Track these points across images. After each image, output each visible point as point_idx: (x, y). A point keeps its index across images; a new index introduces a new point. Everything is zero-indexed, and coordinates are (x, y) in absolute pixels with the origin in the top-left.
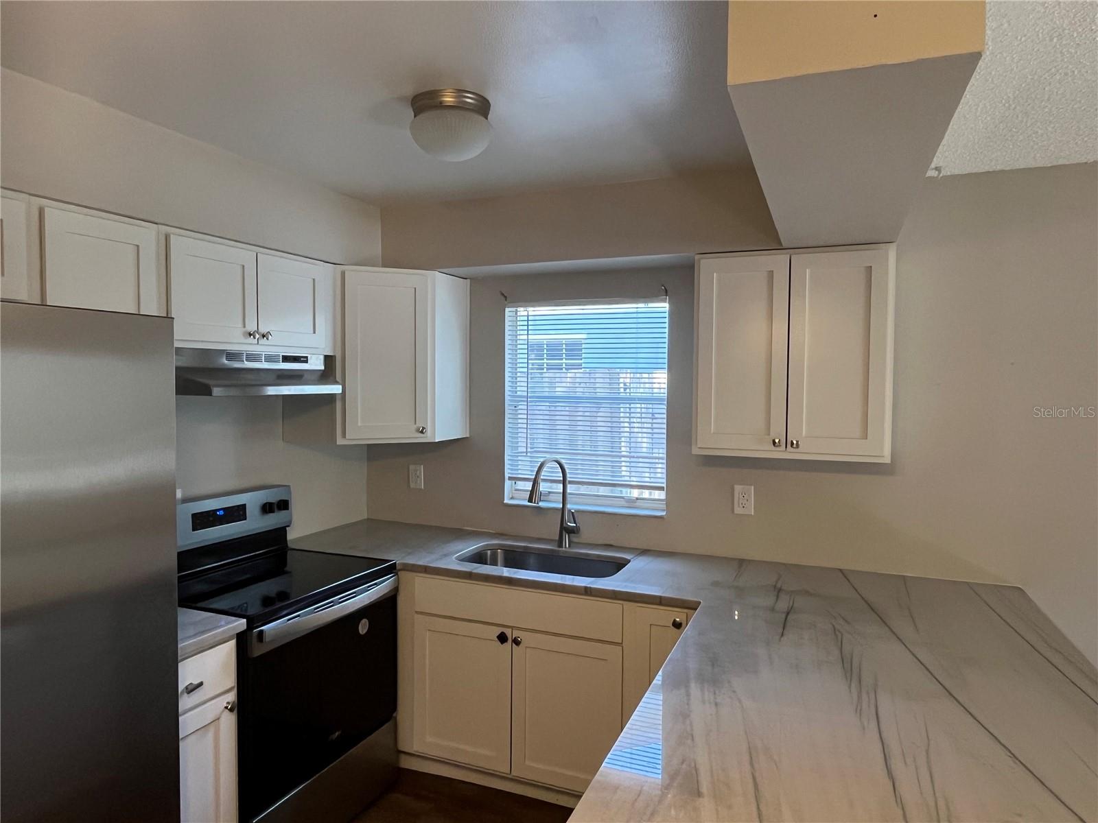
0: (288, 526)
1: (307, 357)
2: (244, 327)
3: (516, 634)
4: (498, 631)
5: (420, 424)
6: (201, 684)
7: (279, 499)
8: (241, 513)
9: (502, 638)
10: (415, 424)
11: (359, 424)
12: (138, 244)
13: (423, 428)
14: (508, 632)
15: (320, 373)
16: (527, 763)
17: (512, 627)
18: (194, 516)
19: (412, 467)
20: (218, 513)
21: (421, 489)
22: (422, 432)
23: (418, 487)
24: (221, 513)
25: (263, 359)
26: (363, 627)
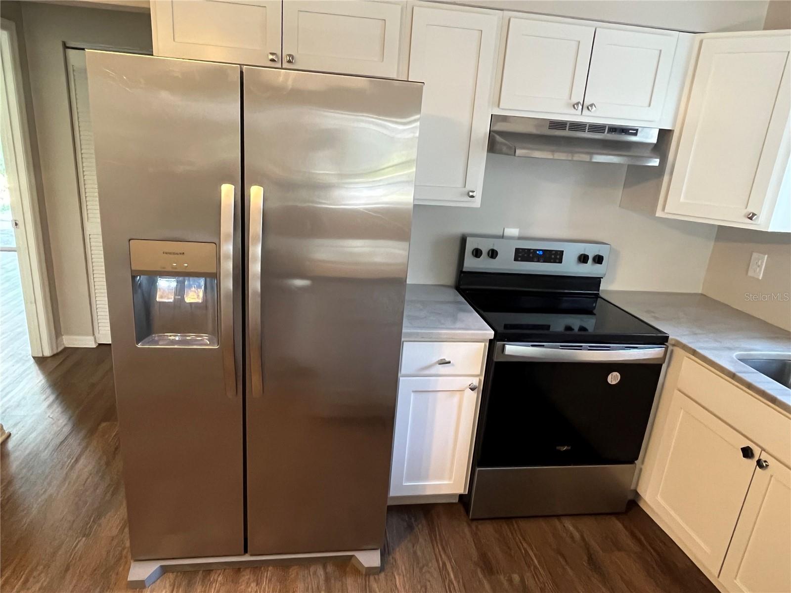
0: (602, 278)
1: (637, 130)
2: (570, 99)
3: (764, 456)
4: (746, 444)
5: (751, 209)
6: (449, 362)
7: (596, 254)
8: (558, 257)
9: (747, 453)
10: (746, 208)
11: (682, 199)
12: (481, 29)
13: (754, 215)
14: (757, 451)
15: (652, 146)
16: (738, 582)
17: (763, 450)
18: (517, 250)
19: (755, 255)
20: (538, 252)
21: (758, 279)
22: (751, 218)
23: (756, 277)
24: (541, 253)
25: (587, 129)
26: (614, 378)
